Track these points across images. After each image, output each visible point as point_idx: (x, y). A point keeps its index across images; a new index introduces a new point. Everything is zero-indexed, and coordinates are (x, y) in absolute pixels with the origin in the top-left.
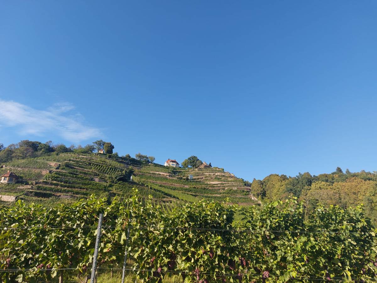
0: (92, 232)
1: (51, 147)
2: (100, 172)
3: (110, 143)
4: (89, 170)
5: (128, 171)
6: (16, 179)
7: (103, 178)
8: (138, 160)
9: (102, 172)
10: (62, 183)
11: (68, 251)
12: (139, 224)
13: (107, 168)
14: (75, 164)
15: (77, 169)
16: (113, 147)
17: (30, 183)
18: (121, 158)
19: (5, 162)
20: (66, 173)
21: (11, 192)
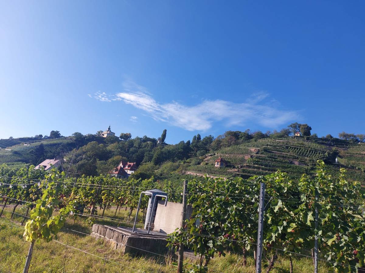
0: (272, 208)
1: (249, 134)
2: (299, 155)
3: (307, 125)
4: (287, 154)
5: (331, 153)
6: (226, 164)
7: (303, 161)
8: (342, 140)
9: (301, 154)
10: (263, 167)
11: (249, 225)
12: (330, 204)
13: (306, 150)
14: (273, 149)
15: (275, 153)
16: (310, 129)
17: (236, 167)
18: (321, 139)
19: (216, 150)
20: (265, 157)
21: (224, 175)
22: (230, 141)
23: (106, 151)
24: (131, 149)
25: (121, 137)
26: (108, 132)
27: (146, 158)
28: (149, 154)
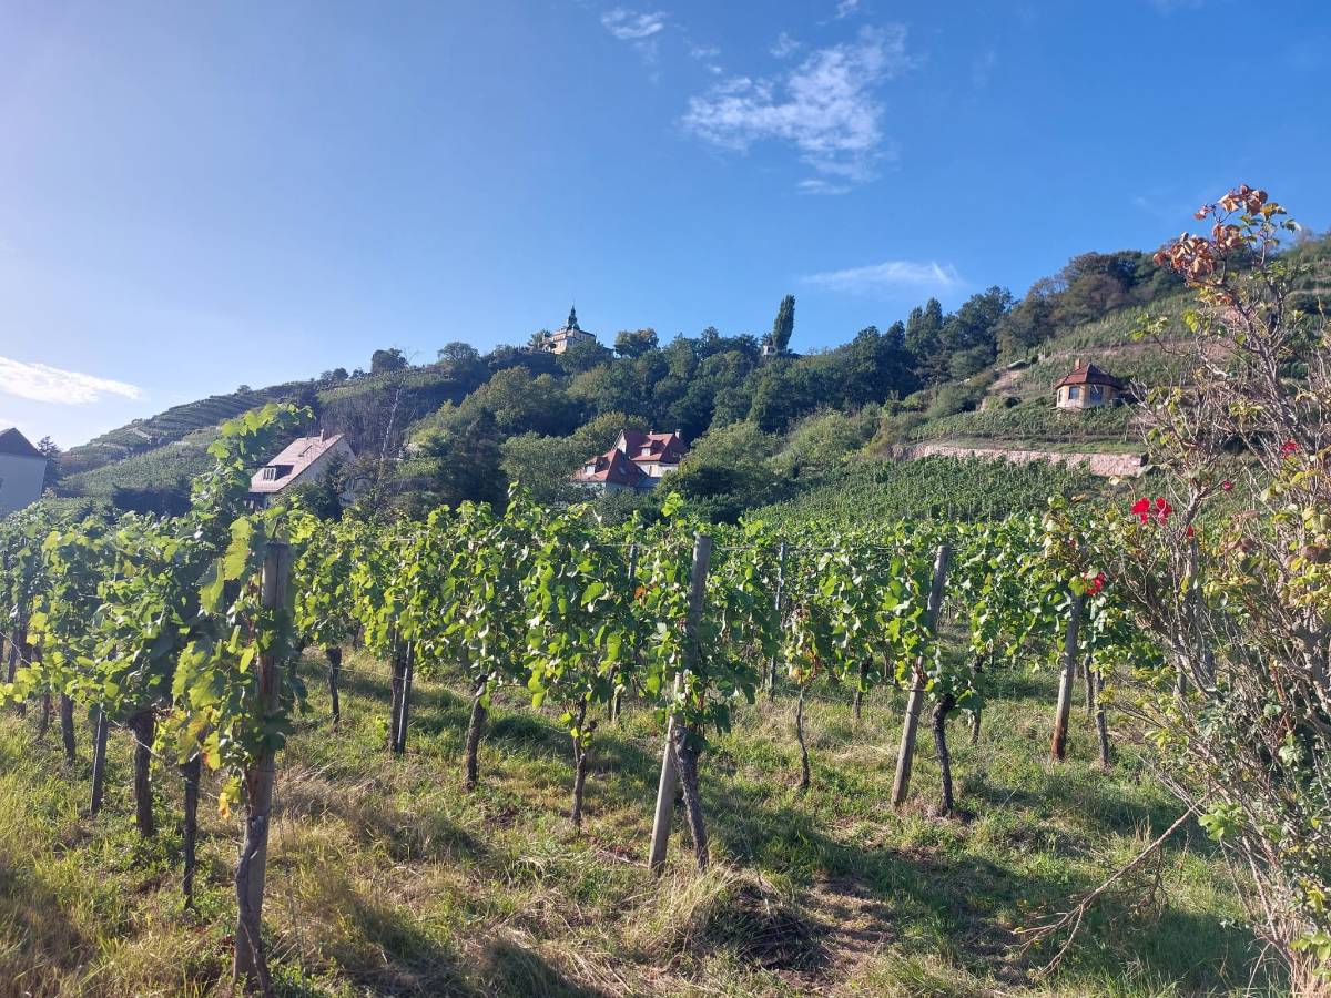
6: (1113, 388)
19: (1036, 343)
21: (1114, 441)
22: (1097, 296)
23: (565, 402)
24: (661, 386)
25: (621, 349)
26: (571, 333)
27: (720, 411)
28: (733, 397)
